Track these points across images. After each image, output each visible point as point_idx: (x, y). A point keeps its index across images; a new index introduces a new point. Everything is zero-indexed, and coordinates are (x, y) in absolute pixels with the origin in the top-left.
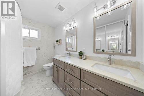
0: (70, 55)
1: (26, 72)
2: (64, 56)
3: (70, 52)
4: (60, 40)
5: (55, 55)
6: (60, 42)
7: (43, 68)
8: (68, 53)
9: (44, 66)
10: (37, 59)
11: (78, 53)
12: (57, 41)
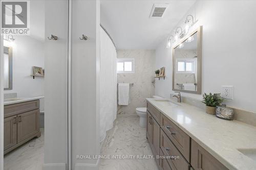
0: (180, 100)
1: (120, 111)
2: (168, 101)
3: (181, 93)
4: (162, 69)
5: (154, 96)
6: (162, 74)
7: (135, 113)
8: (177, 94)
9: (137, 109)
10: (131, 99)
11: (201, 98)
12: (157, 72)
